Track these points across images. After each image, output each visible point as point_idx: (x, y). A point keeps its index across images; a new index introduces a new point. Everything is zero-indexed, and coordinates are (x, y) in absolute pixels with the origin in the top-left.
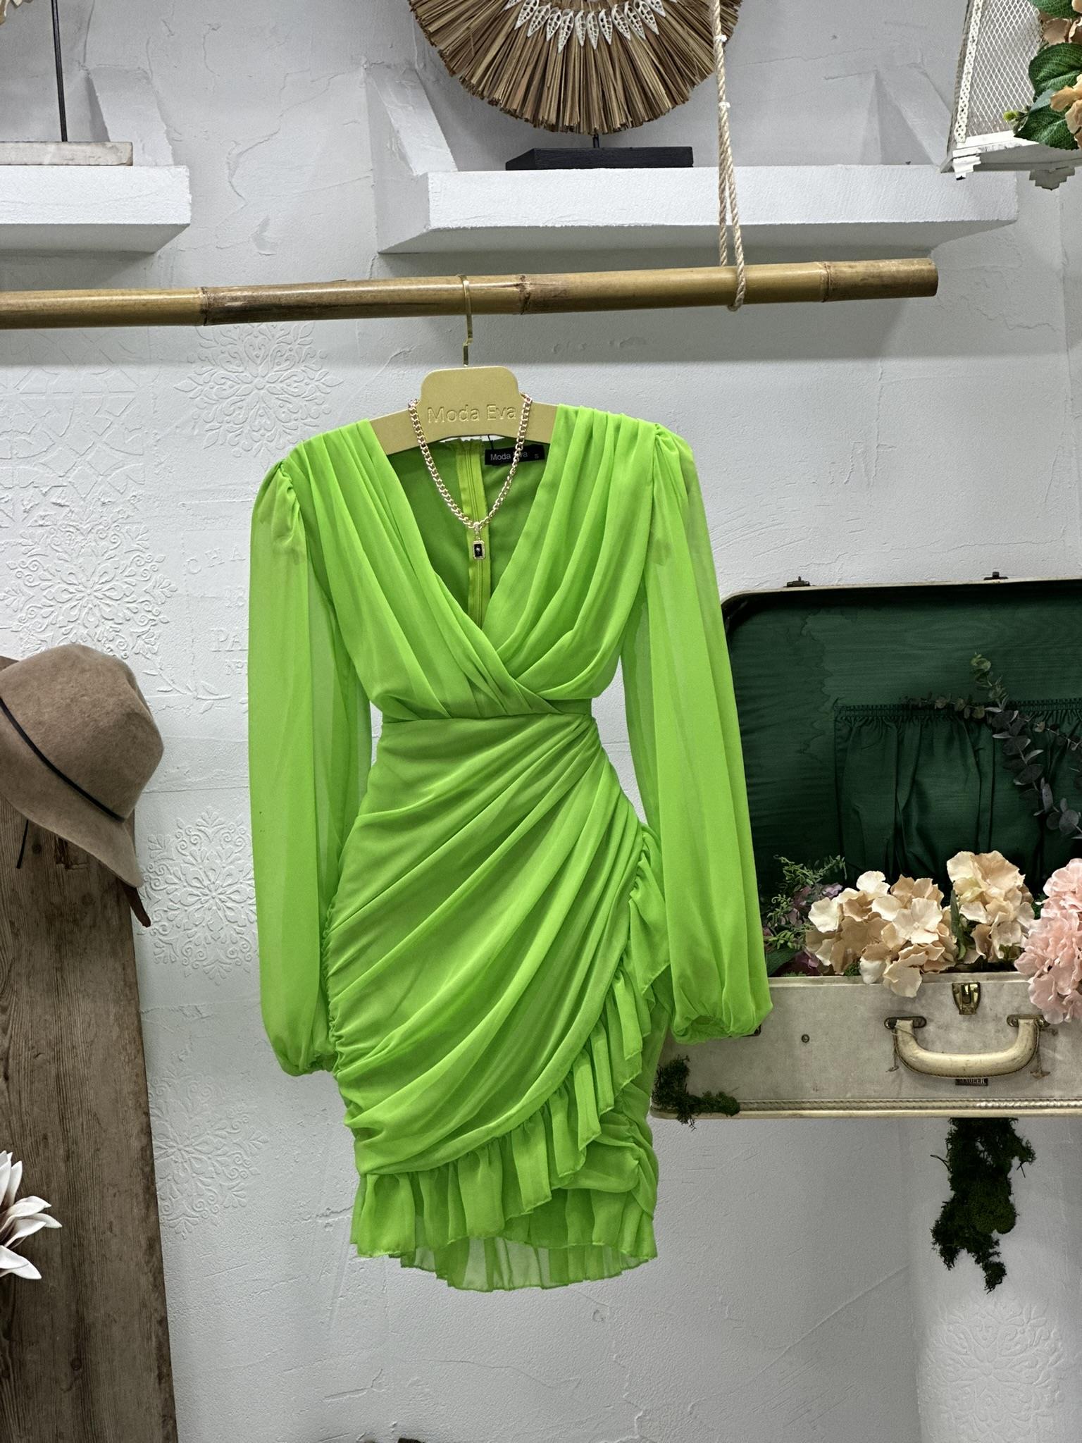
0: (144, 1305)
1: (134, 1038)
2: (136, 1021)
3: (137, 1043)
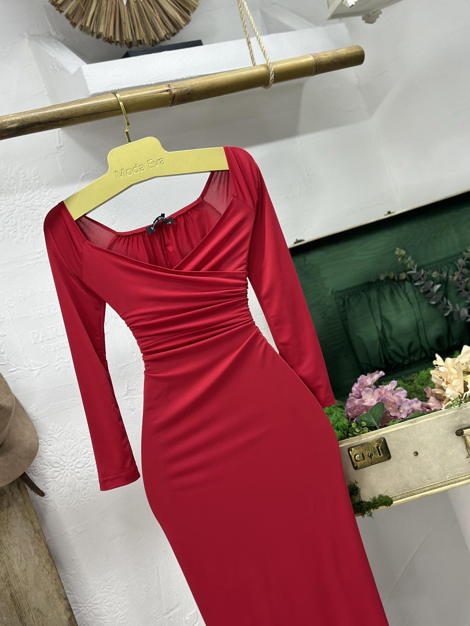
1: (48, 559)
2: (47, 551)
3: (50, 562)
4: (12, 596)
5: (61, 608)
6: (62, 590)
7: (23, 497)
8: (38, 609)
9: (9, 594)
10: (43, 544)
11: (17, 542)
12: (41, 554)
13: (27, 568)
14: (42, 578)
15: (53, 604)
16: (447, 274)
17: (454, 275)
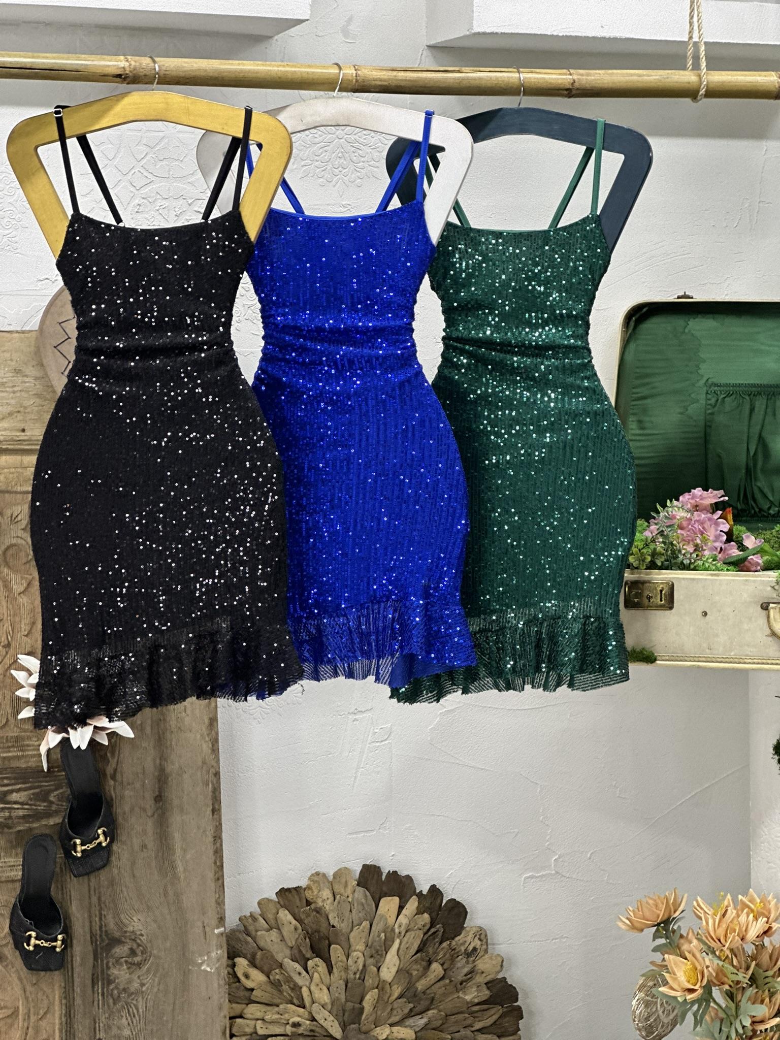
0: (204, 763)
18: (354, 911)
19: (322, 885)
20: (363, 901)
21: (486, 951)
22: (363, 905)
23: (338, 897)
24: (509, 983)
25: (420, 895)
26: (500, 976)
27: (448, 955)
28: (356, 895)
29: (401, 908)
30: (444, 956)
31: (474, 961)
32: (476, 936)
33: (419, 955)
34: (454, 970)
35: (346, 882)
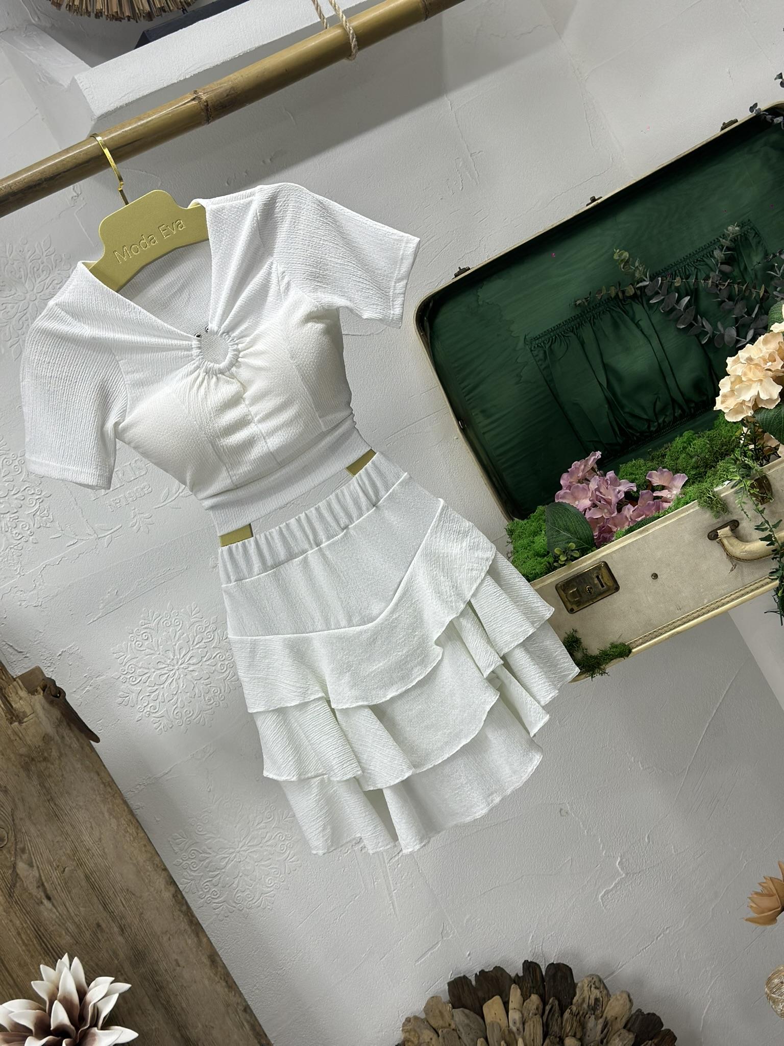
1: (130, 820)
2: (126, 808)
3: (134, 823)
4: (87, 877)
5: (160, 882)
6: (157, 859)
7: (78, 740)
8: (128, 890)
9: (82, 876)
10: (119, 801)
11: (81, 804)
12: (119, 815)
13: (102, 836)
14: (125, 847)
15: (147, 879)
16: (696, 278)
17: (707, 278)
18: (463, 1036)
19: (418, 1030)
20: (466, 1021)
21: (608, 995)
22: (468, 1025)
23: (440, 1032)
24: (645, 1013)
25: (517, 980)
26: (634, 1011)
27: (574, 1025)
28: (457, 1019)
29: (506, 1004)
30: (572, 1027)
31: (602, 1012)
32: (591, 987)
33: (547, 1041)
34: (588, 1034)
35: (440, 1012)
